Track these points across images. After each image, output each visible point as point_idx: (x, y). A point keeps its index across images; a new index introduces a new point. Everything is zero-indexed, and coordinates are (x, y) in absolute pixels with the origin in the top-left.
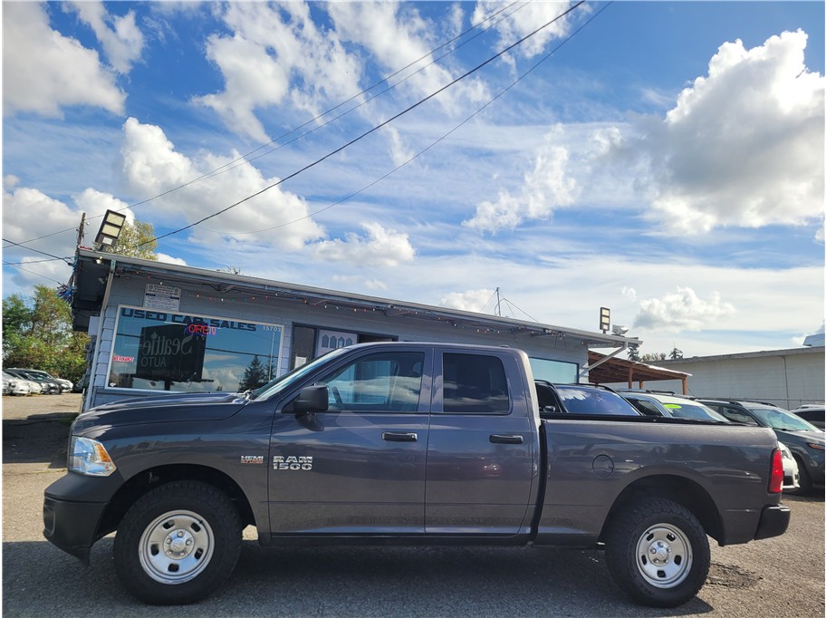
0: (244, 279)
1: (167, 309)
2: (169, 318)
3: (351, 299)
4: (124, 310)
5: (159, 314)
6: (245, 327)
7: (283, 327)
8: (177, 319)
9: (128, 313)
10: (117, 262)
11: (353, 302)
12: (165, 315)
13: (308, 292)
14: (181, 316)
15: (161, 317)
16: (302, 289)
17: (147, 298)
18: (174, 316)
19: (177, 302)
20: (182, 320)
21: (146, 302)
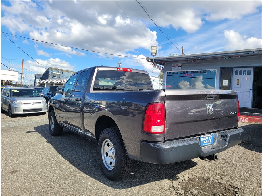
0: (187, 56)
1: (178, 70)
4: (167, 72)
5: (176, 72)
6: (202, 72)
7: (216, 70)
8: (181, 73)
10: (154, 60)
12: (178, 72)
13: (212, 55)
14: (182, 72)
16: (209, 54)
17: (172, 68)
18: (180, 72)
19: (180, 67)
20: (182, 73)
21: (172, 69)
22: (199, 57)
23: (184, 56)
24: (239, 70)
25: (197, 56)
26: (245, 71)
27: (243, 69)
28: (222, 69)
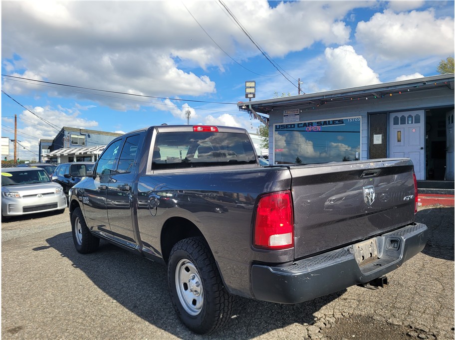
1: (295, 121)
2: (296, 126)
3: (388, 87)
4: (276, 126)
5: (291, 125)
6: (337, 122)
7: (360, 117)
8: (300, 125)
9: (278, 127)
10: (252, 105)
11: (390, 89)
12: (294, 124)
13: (352, 92)
15: (293, 126)
16: (347, 91)
17: (284, 118)
18: (298, 124)
19: (298, 116)
20: (302, 125)
21: (284, 120)
22: (330, 97)
23: (304, 97)
24: (399, 115)
25: (326, 96)
26: (410, 116)
27: (406, 114)
28: (370, 115)
